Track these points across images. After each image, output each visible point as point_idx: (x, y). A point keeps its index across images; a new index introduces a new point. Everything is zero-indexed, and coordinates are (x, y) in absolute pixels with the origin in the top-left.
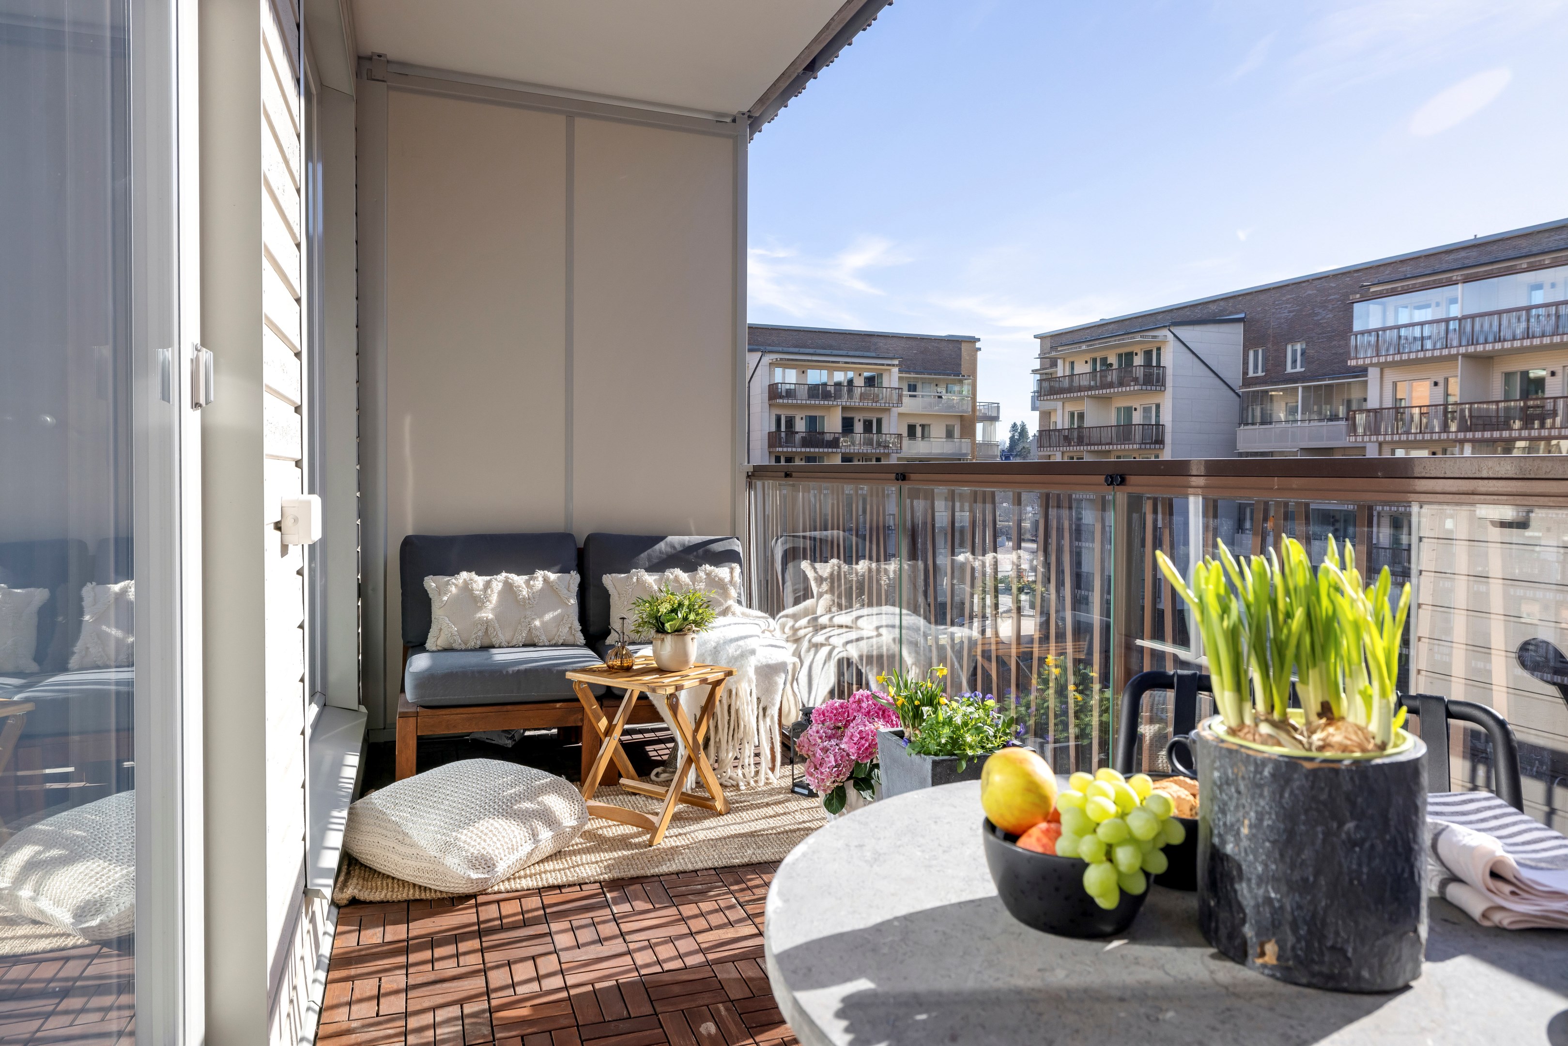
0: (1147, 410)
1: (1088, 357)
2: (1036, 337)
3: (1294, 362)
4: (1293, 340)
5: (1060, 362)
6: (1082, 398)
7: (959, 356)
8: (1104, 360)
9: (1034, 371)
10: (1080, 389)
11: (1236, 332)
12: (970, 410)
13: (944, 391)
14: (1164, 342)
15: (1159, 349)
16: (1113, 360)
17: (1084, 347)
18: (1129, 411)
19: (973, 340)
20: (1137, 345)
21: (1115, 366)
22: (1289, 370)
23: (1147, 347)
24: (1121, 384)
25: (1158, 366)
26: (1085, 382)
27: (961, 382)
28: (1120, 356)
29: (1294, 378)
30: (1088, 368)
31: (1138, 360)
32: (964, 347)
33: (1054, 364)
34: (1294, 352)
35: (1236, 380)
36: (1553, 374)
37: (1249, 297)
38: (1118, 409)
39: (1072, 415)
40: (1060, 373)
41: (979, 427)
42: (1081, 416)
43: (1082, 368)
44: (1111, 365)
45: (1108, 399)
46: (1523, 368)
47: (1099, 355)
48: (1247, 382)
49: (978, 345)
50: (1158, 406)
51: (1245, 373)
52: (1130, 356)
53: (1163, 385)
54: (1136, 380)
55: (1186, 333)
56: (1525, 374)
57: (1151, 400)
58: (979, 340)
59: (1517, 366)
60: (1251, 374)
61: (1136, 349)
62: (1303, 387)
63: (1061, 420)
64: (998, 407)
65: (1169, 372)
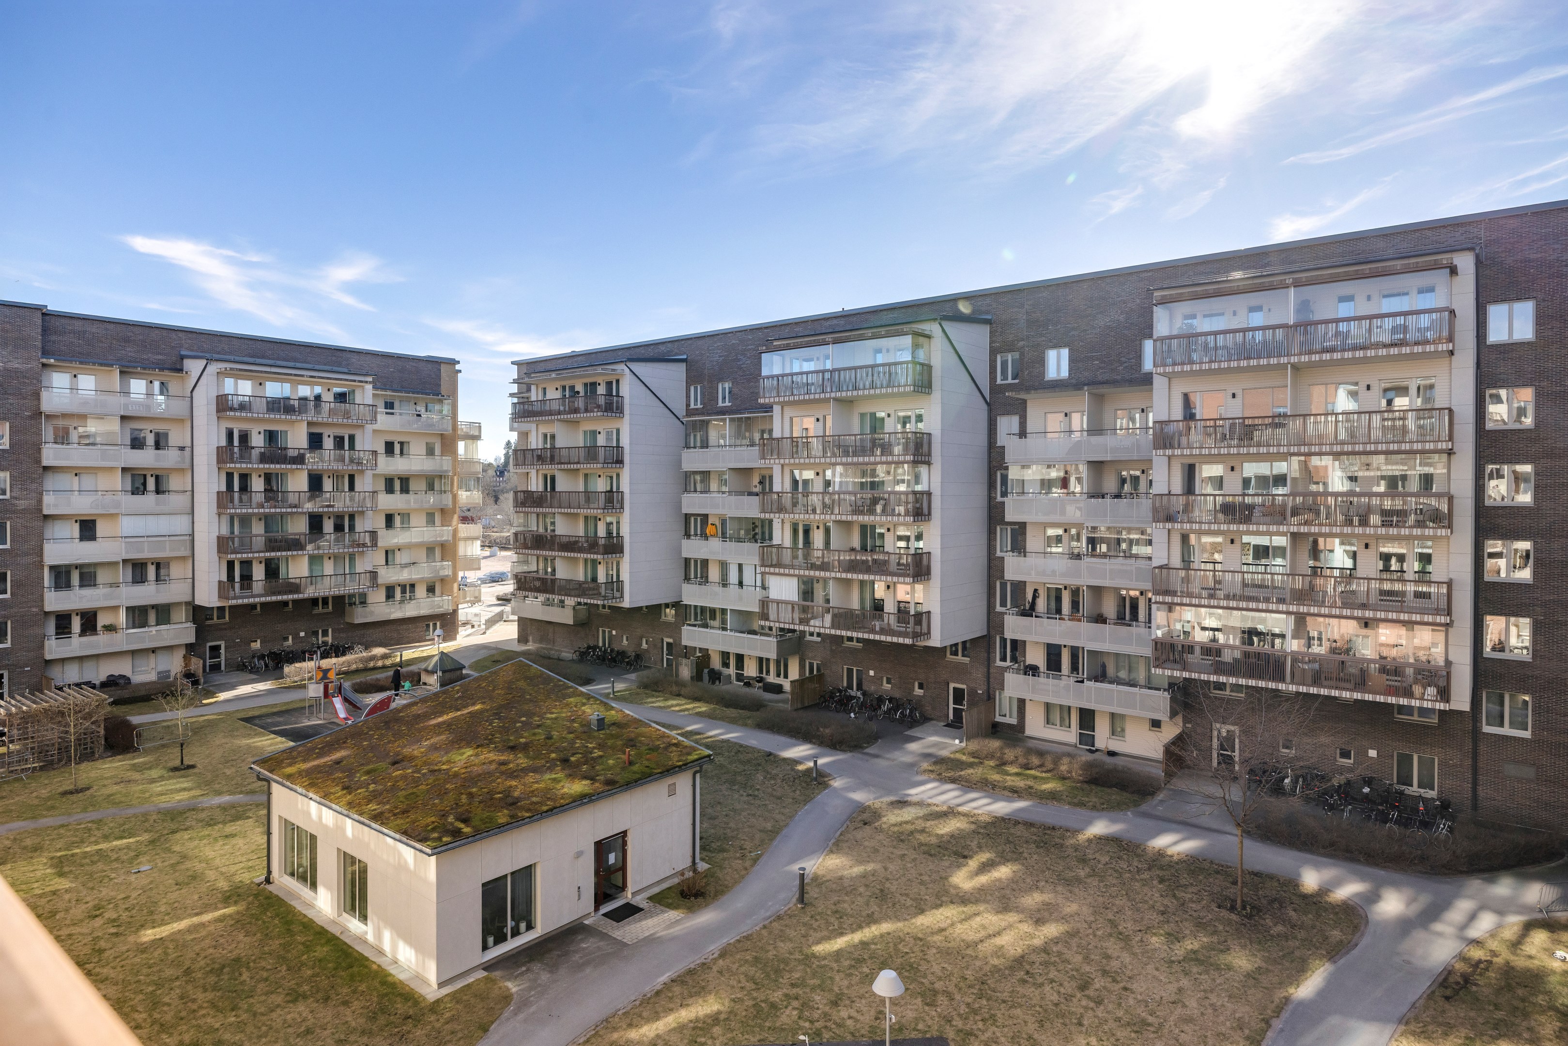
0: (609, 434)
1: (558, 384)
2: (513, 363)
3: (724, 398)
4: (722, 380)
5: (533, 388)
6: (552, 421)
7: (439, 377)
8: (572, 388)
9: (512, 395)
10: (551, 413)
11: (679, 372)
12: (450, 428)
13: (423, 410)
14: (622, 375)
15: (618, 381)
16: (579, 388)
17: (553, 375)
18: (594, 434)
19: (453, 362)
20: (600, 376)
21: (582, 394)
22: (720, 404)
23: (609, 379)
24: (586, 411)
25: (618, 396)
26: (555, 406)
27: (441, 401)
28: (586, 385)
29: (723, 412)
30: (558, 395)
31: (601, 390)
32: (443, 368)
33: (529, 390)
34: (724, 389)
35: (681, 411)
36: (889, 415)
37: (689, 342)
38: (585, 432)
39: (545, 436)
40: (533, 398)
41: (461, 446)
42: (553, 437)
43: (553, 394)
44: (578, 392)
45: (576, 422)
46: (872, 411)
47: (568, 383)
48: (690, 412)
49: (457, 367)
50: (618, 431)
51: (688, 405)
52: (594, 385)
53: (622, 412)
54: (599, 406)
55: (640, 368)
56: (873, 415)
57: (612, 425)
58: (458, 362)
59: (868, 408)
60: (692, 406)
61: (599, 380)
62: (731, 420)
63: (535, 442)
64: (480, 427)
65: (627, 401)
